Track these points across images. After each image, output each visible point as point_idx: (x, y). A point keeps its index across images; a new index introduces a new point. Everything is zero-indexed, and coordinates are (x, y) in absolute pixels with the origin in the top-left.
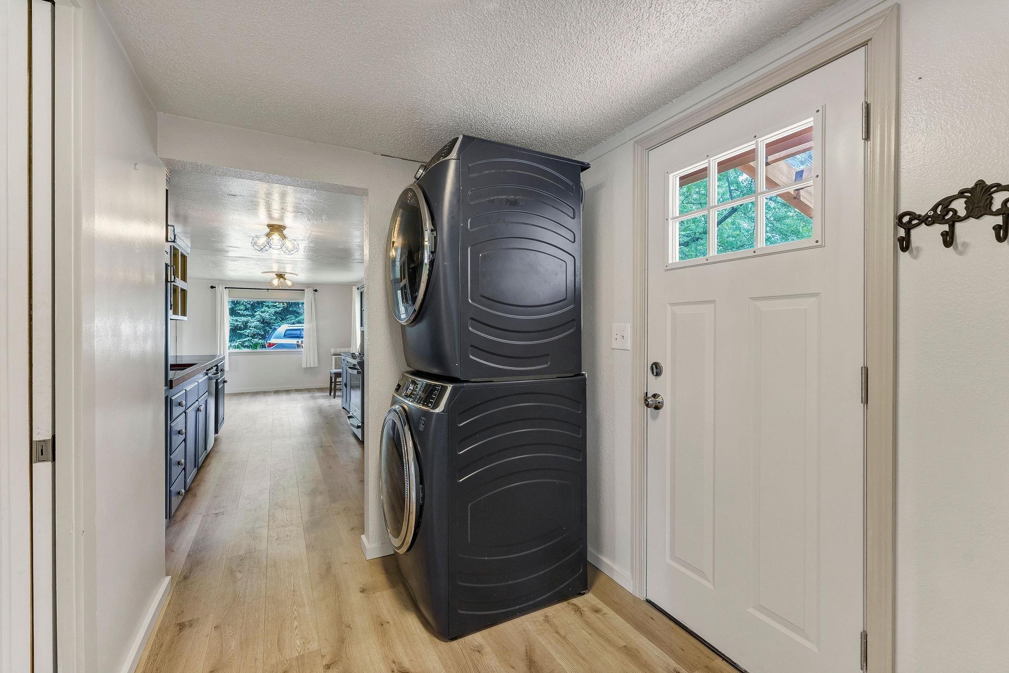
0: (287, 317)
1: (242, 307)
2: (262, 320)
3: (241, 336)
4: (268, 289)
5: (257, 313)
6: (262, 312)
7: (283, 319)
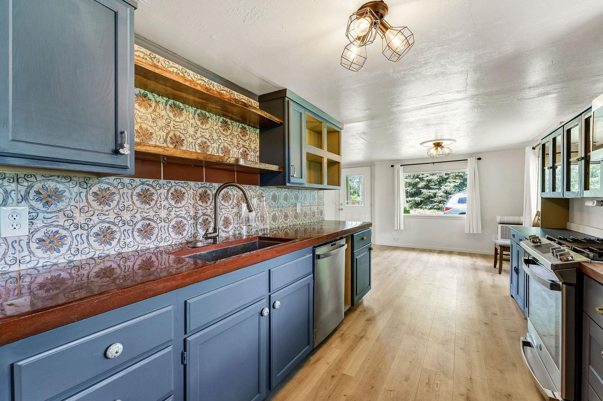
0: (463, 189)
1: (433, 184)
2: (445, 192)
4: (434, 163)
5: (442, 187)
6: (445, 186)
7: (460, 190)
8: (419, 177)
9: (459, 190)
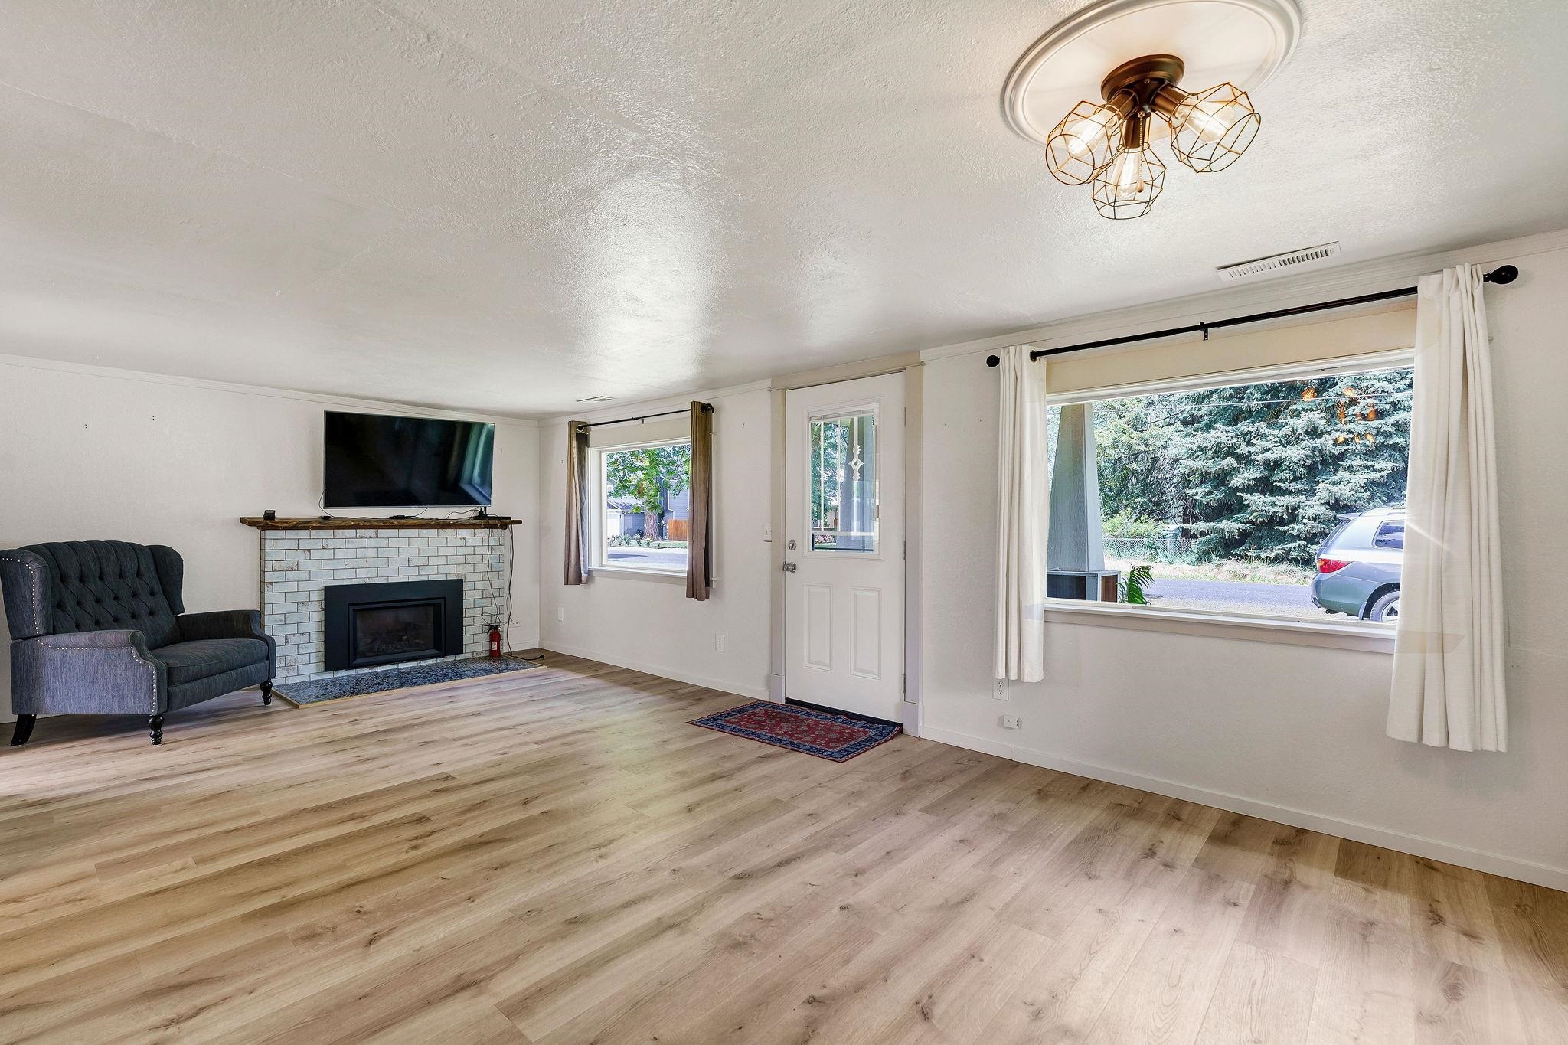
1: (1286, 475)
2: (1332, 502)
3: (1283, 537)
5: (1321, 485)
6: (1334, 483)
7: (1390, 499)
8: (1238, 451)
9: (1387, 496)
